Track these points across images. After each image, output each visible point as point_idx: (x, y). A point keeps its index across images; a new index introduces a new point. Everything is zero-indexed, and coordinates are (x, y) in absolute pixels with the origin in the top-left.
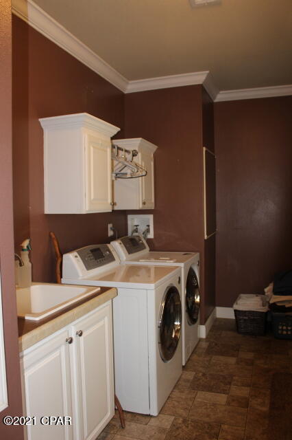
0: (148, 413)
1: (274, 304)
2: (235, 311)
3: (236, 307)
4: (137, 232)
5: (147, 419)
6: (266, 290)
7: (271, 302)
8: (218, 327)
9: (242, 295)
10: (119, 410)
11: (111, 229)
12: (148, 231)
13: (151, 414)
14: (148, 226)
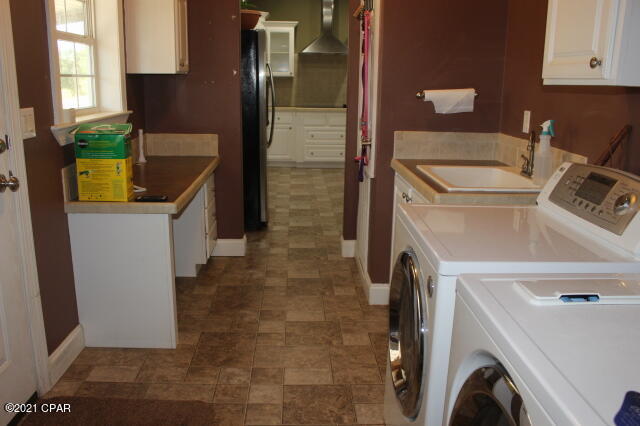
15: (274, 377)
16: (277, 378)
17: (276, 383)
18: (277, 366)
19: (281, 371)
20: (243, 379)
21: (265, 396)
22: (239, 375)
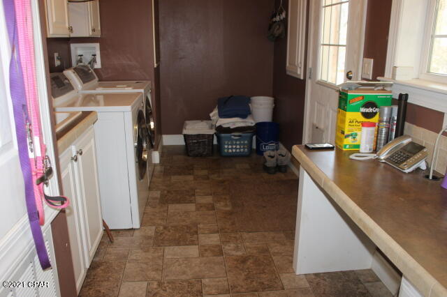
0: (131, 227)
1: (220, 126)
2: (185, 136)
3: (185, 132)
4: (81, 62)
5: (132, 232)
6: (211, 115)
7: (218, 125)
8: (167, 153)
9: (187, 122)
10: (106, 230)
11: (58, 58)
12: (94, 61)
13: (134, 227)
14: (95, 55)
15: (206, 250)
16: (204, 250)
17: (203, 246)
18: (205, 258)
19: (202, 255)
20: (227, 247)
21: (209, 238)
22: (231, 250)
